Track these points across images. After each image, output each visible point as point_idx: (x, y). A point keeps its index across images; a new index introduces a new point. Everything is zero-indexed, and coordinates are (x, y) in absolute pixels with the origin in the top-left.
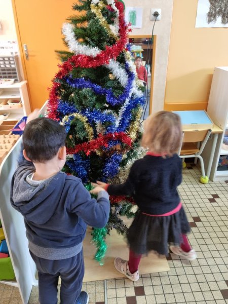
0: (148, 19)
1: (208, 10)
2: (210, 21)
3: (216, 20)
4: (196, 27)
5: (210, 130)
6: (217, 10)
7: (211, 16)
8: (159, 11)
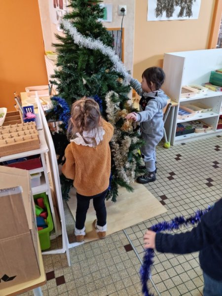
0: (116, 14)
1: (156, 6)
2: (157, 15)
3: (162, 14)
4: (148, 20)
5: (170, 104)
6: (163, 6)
7: (159, 11)
8: (125, 7)
